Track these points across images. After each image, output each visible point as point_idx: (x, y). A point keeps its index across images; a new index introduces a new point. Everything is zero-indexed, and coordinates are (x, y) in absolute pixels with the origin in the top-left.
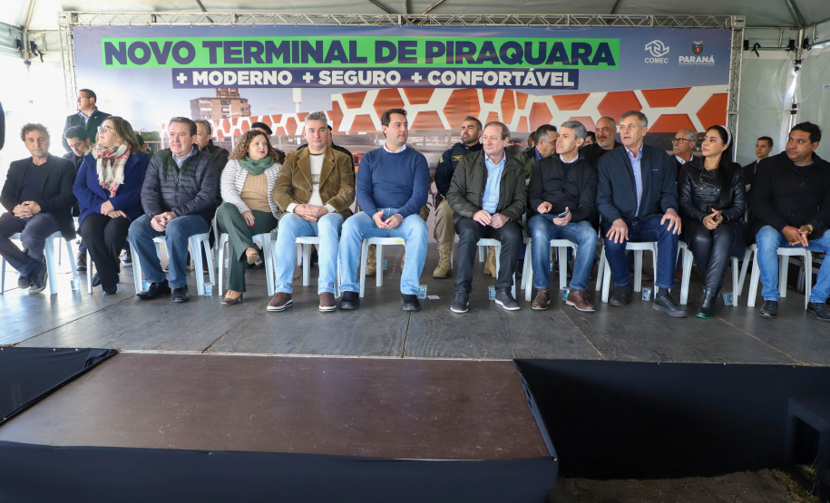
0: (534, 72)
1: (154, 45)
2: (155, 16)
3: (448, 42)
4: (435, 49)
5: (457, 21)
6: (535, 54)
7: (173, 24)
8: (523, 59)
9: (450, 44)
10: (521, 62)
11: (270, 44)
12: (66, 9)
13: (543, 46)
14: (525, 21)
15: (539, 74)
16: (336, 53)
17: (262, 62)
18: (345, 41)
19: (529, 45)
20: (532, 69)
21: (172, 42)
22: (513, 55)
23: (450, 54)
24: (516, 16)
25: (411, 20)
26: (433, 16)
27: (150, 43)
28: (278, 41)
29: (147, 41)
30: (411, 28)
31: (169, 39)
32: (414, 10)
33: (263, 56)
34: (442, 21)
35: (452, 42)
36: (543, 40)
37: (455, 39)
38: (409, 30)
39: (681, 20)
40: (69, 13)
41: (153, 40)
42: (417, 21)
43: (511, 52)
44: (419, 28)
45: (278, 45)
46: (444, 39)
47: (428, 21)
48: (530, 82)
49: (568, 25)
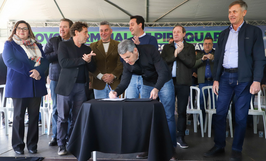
0: (199, 45)
1: (46, 35)
2: (46, 24)
3: (164, 33)
4: (159, 36)
5: (167, 25)
6: (199, 38)
7: (54, 27)
8: (194, 39)
9: (164, 34)
10: (193, 41)
11: (92, 35)
12: (11, 21)
13: (202, 34)
14: (195, 24)
15: (201, 45)
16: (119, 38)
17: (89, 42)
18: (122, 33)
19: (196, 34)
20: (198, 43)
21: (53, 34)
22: (190, 38)
23: (164, 38)
24: (191, 23)
25: (148, 25)
26: (157, 23)
27: (44, 34)
28: (95, 34)
29: (43, 33)
30: (149, 28)
31: (52, 33)
32: (150, 21)
33: (90, 39)
34: (161, 25)
35: (165, 33)
36: (202, 32)
37: (166, 32)
38: (148, 29)
39: (259, 22)
40: (12, 22)
41: (45, 33)
42: (151, 25)
43: (189, 37)
44: (152, 28)
45: (95, 35)
46: (162, 32)
47: (155, 25)
48: (197, 49)
49: (212, 26)
